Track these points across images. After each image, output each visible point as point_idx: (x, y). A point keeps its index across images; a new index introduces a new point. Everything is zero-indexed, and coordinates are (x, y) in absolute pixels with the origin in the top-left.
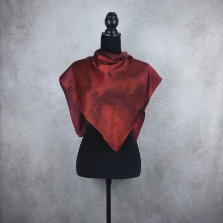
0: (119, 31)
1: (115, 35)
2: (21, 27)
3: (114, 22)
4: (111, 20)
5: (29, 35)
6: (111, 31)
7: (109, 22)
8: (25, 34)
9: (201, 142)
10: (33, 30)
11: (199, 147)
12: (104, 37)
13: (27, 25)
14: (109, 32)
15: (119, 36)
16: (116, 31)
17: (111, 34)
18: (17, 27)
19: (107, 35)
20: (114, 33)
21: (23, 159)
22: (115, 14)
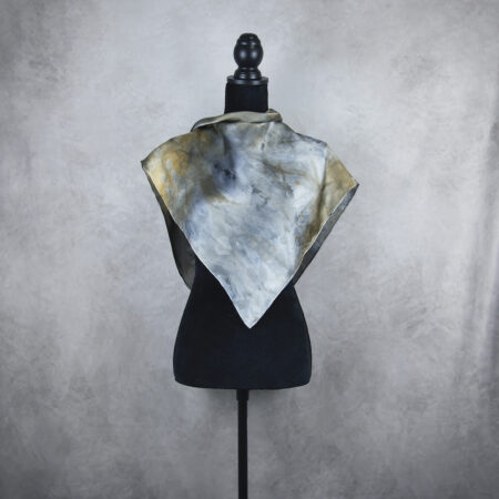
0: (263, 74)
1: (256, 83)
2: (40, 63)
3: (254, 54)
4: (248, 50)
5: (56, 80)
6: (248, 73)
7: (243, 55)
8: (47, 78)
9: (425, 310)
10: (65, 71)
11: (421, 322)
12: (231, 87)
13: (51, 59)
14: (243, 76)
15: (264, 84)
16: (258, 73)
17: (248, 79)
18: (32, 63)
19: (240, 82)
20: (253, 77)
21: (44, 347)
22: (255, 38)
